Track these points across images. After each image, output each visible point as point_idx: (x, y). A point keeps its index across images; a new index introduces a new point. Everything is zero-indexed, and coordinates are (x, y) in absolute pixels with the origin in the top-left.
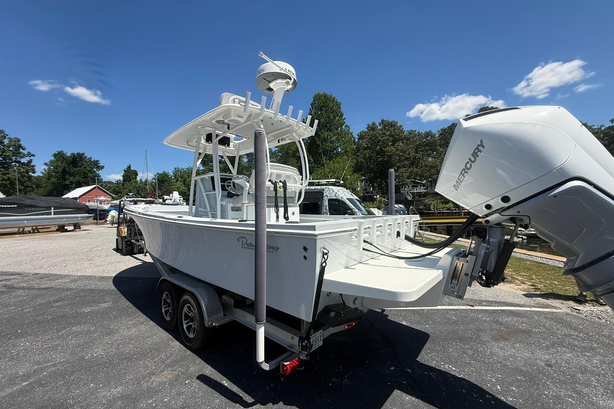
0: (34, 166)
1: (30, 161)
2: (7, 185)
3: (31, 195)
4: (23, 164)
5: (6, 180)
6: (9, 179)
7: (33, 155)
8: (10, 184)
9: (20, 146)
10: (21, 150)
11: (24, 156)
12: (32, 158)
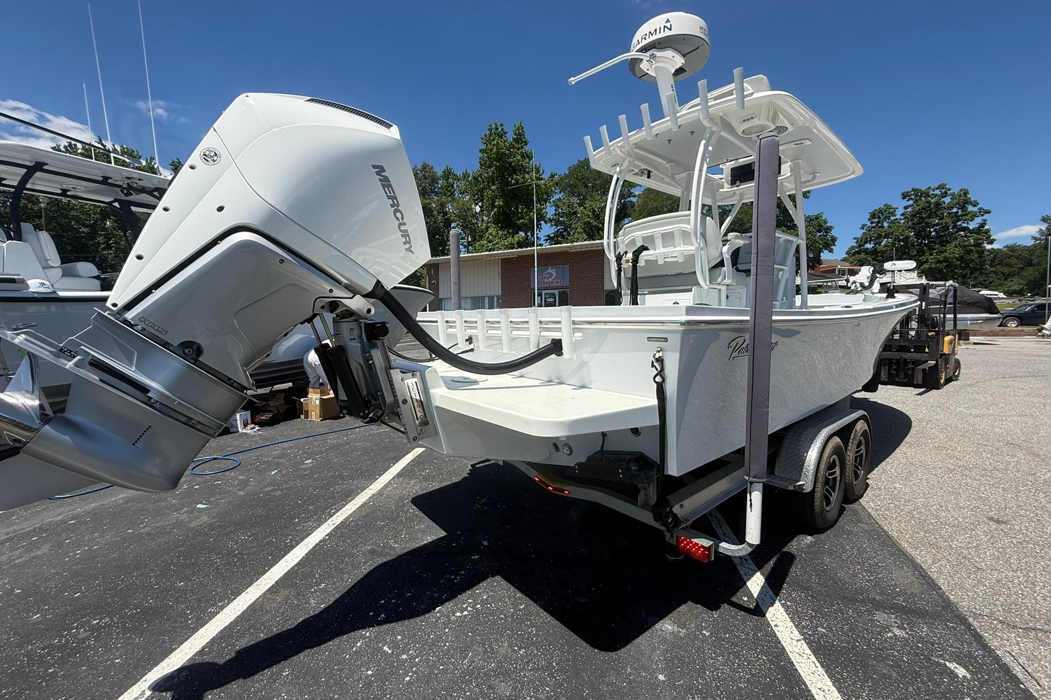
0: (988, 231)
1: (982, 225)
2: (942, 269)
3: (1013, 281)
4: (971, 232)
5: (941, 262)
6: (946, 260)
7: (988, 212)
8: (947, 267)
9: (967, 202)
10: (970, 208)
11: (974, 216)
12: (986, 216)
